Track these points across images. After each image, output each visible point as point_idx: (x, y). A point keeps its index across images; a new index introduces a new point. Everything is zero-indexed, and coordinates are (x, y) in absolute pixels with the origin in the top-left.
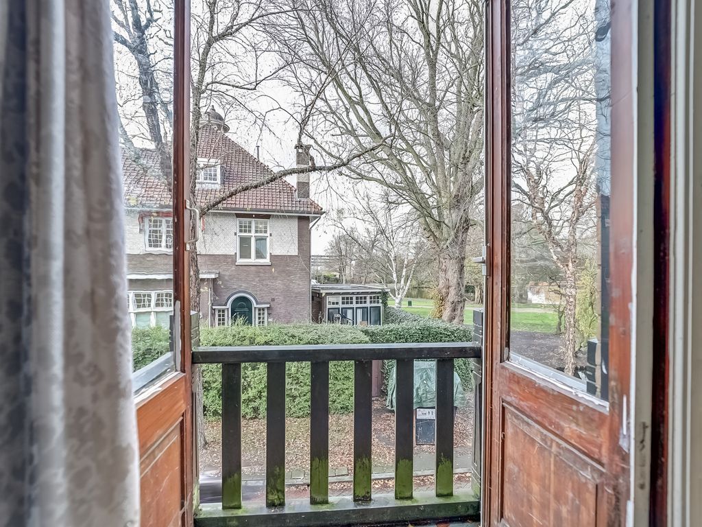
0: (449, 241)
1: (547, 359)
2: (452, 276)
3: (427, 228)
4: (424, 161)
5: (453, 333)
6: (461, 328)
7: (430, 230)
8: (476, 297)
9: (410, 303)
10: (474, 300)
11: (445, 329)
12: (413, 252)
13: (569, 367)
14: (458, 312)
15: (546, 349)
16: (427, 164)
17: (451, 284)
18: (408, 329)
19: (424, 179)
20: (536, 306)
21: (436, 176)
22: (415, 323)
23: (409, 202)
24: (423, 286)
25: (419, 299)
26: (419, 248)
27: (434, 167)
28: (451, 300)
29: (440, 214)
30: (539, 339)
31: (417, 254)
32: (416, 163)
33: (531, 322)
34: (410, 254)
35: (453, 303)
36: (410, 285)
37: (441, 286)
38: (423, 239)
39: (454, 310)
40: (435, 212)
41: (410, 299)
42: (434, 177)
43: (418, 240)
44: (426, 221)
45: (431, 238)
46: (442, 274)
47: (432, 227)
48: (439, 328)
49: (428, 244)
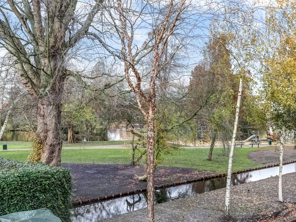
0: (47, 89)
1: (128, 185)
2: (51, 121)
3: (25, 74)
4: (18, 7)
5: (53, 175)
6: (61, 170)
7: (28, 77)
8: (69, 137)
9: (5, 147)
10: (67, 140)
11: (45, 173)
12: (8, 97)
13: (150, 194)
14: (56, 154)
15: (127, 178)
16: (22, 10)
17: (49, 128)
18: (5, 178)
19: (19, 26)
20: (114, 143)
21: (33, 24)
22: (13, 171)
23: (5, 47)
24: (18, 129)
25: (15, 142)
26: (14, 93)
27: (30, 16)
28: (49, 144)
29: (38, 62)
30: (122, 170)
31: (12, 99)
32: (10, 8)
33: (113, 156)
34: (4, 99)
35: (51, 146)
36: (6, 129)
37: (39, 129)
38: (18, 85)
39: (52, 152)
40: (32, 60)
41: (4, 143)
42: (30, 26)
43: (13, 86)
44: (23, 67)
45: (29, 84)
46: (40, 120)
47: (30, 73)
48: (39, 172)
49: (25, 90)
